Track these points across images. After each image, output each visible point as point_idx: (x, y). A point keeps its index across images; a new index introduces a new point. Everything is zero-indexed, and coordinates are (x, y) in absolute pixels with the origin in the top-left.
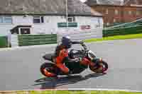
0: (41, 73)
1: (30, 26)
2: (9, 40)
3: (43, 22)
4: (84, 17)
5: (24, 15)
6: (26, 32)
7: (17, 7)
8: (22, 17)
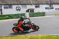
0: (12, 31)
1: (34, 9)
2: (25, 15)
3: (39, 7)
4: (56, 5)
5: (31, 4)
6: (32, 11)
7: (28, 2)
8: (30, 5)
